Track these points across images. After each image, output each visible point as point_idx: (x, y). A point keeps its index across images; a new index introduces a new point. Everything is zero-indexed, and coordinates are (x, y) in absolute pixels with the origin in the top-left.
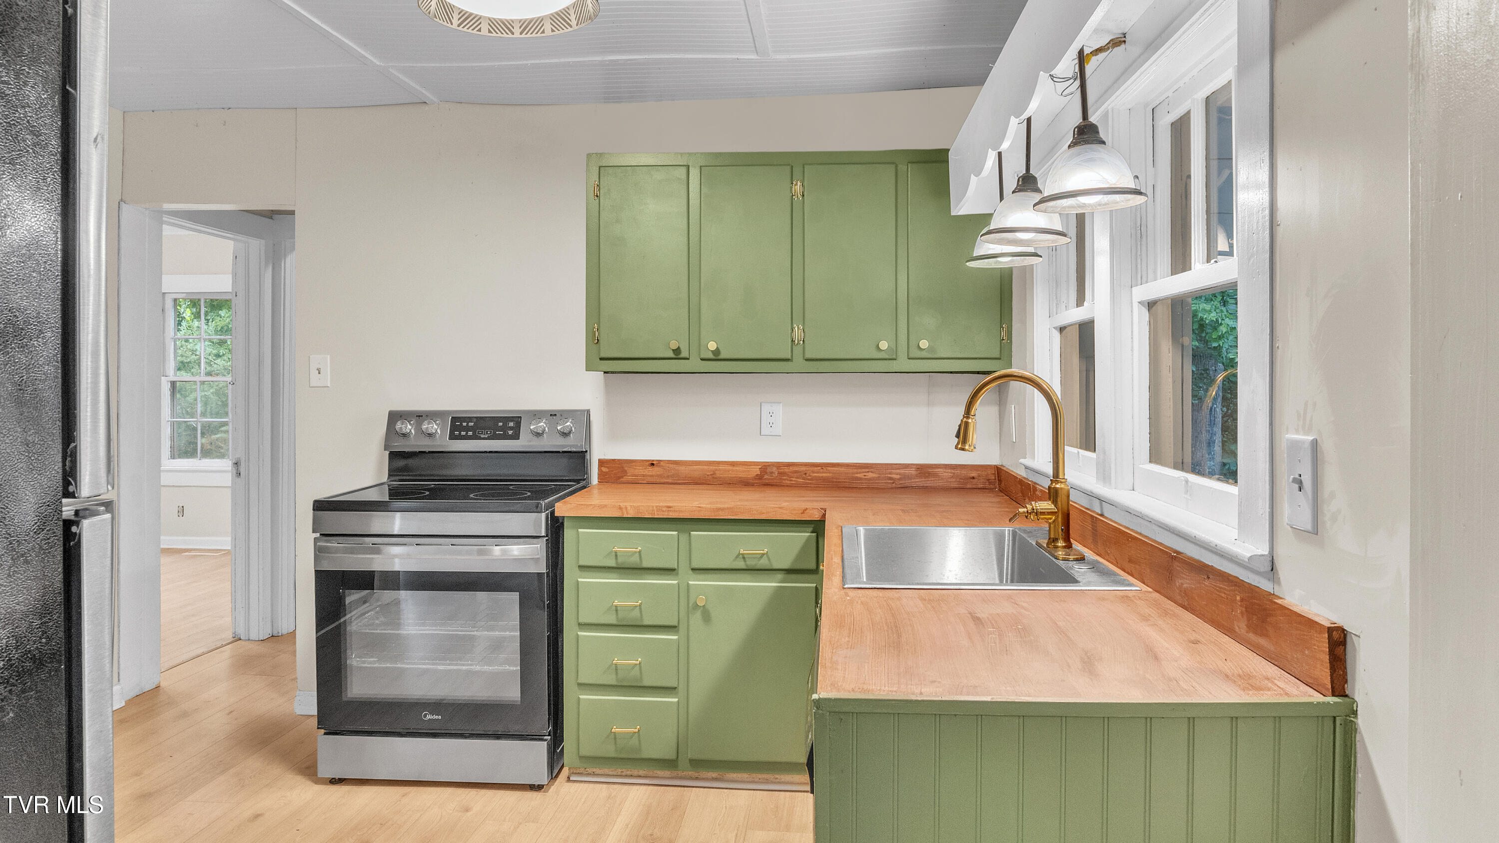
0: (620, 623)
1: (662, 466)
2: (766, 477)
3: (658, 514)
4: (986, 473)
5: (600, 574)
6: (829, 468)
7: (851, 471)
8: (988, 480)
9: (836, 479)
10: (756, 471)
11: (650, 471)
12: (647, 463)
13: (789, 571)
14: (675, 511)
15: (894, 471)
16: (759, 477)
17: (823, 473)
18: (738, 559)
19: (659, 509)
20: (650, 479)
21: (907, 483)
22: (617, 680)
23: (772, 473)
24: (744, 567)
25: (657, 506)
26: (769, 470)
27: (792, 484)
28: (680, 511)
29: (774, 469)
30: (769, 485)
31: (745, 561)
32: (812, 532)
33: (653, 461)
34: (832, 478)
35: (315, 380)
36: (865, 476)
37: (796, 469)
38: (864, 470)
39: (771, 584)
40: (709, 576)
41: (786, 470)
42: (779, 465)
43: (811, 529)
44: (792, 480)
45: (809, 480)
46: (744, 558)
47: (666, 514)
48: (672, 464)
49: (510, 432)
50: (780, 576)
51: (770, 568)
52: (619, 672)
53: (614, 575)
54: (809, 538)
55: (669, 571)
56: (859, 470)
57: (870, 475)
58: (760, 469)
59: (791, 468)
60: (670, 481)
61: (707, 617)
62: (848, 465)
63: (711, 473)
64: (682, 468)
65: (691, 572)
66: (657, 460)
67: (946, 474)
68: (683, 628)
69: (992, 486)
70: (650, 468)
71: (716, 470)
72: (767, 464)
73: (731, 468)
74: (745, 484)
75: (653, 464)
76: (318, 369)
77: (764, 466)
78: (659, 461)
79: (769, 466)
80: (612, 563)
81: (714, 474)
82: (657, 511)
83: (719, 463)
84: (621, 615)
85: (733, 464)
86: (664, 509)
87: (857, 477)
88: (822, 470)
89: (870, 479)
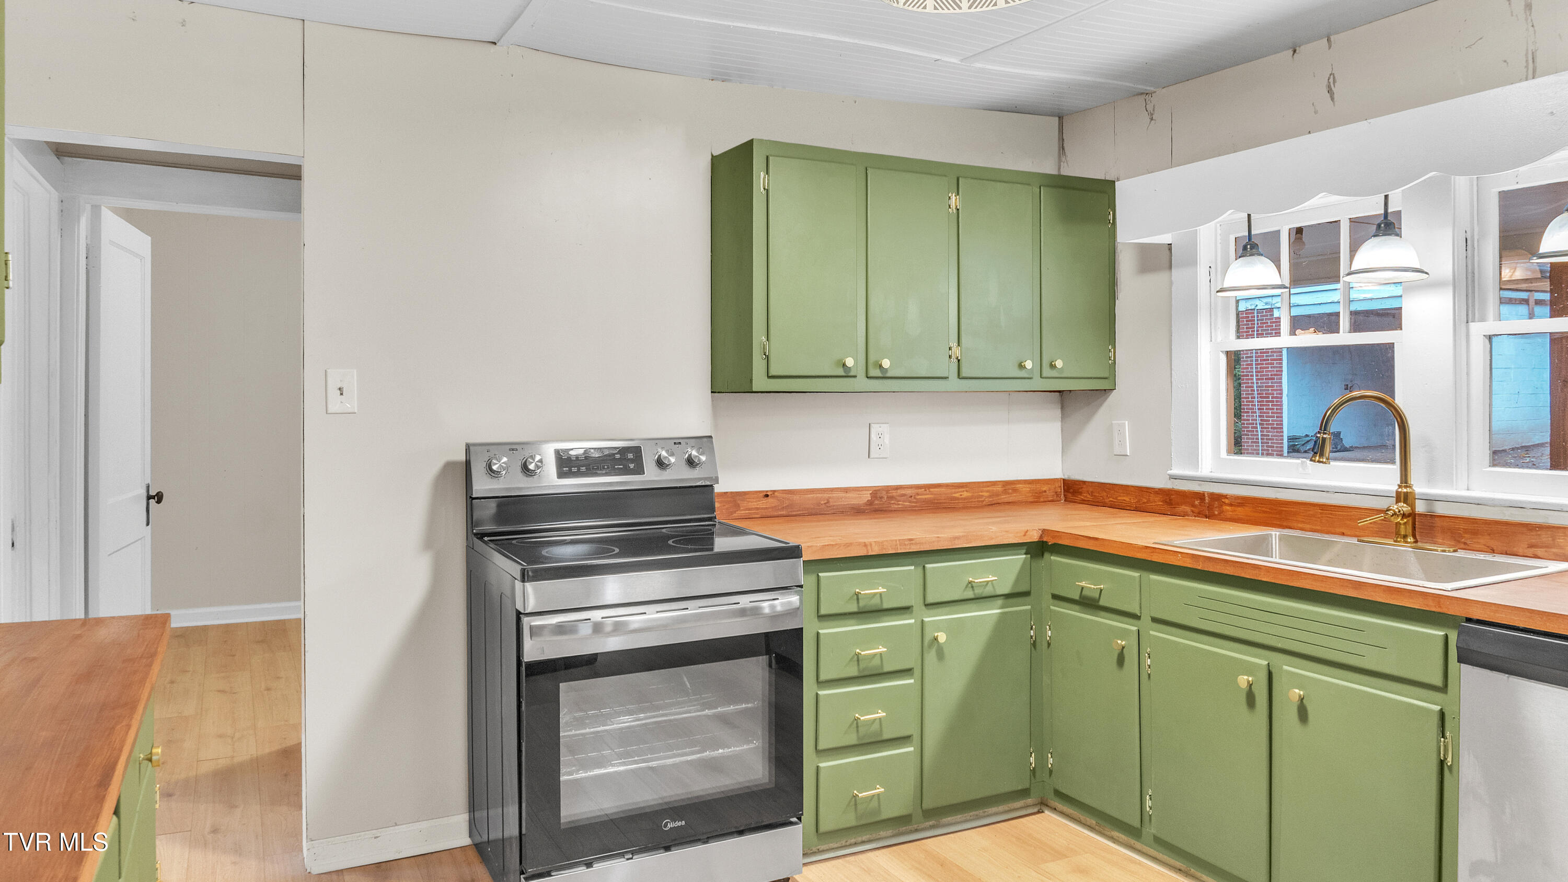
0: (862, 674)
1: (777, 497)
2: (876, 502)
3: (901, 549)
4: (1054, 487)
5: (842, 622)
6: (932, 490)
7: (949, 491)
8: (1056, 492)
9: (938, 500)
10: (867, 497)
11: (764, 503)
12: (762, 495)
13: (1008, 596)
14: (916, 544)
15: (985, 489)
16: (870, 503)
17: (926, 494)
18: (968, 589)
19: (902, 542)
20: (764, 513)
21: (995, 500)
22: (859, 738)
23: (881, 498)
24: (972, 596)
25: (899, 540)
26: (878, 495)
27: (899, 508)
28: (920, 544)
29: (884, 493)
30: (879, 510)
31: (973, 590)
32: (1026, 554)
33: (767, 491)
34: (934, 500)
35: (336, 404)
36: (961, 495)
37: (903, 492)
38: (960, 490)
39: (993, 612)
40: (940, 610)
41: (894, 493)
42: (888, 489)
43: (1024, 551)
44: (899, 504)
45: (914, 502)
46: (972, 587)
47: (908, 547)
48: (786, 493)
49: (632, 466)
50: (1000, 602)
51: (993, 594)
52: (860, 729)
53: (852, 621)
54: (1025, 560)
55: (905, 610)
56: (957, 490)
57: (965, 494)
58: (871, 494)
59: (899, 491)
60: (784, 513)
61: (941, 655)
62: (947, 486)
63: (826, 501)
64: (796, 498)
65: (924, 607)
66: (771, 491)
67: (1025, 489)
68: (917, 672)
69: (1058, 499)
70: (765, 500)
71: (830, 498)
72: (877, 489)
73: (843, 495)
74: (858, 511)
75: (767, 496)
76: (340, 389)
77: (875, 491)
78: (774, 491)
79: (879, 490)
80: (853, 608)
81: (828, 502)
82: (900, 545)
83: (832, 490)
84: (862, 665)
85: (846, 490)
86: (906, 543)
87: (954, 497)
88: (925, 492)
89: (965, 499)
